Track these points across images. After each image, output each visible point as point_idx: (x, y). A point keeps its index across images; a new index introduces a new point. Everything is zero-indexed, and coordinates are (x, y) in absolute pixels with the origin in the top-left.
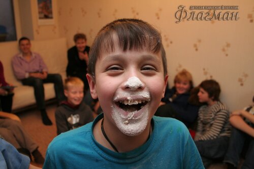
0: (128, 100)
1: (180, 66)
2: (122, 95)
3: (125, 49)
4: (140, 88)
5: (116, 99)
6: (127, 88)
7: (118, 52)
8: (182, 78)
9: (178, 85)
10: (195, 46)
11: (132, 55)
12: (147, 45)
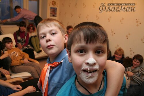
0: (88, 70)
1: (118, 46)
2: (85, 67)
3: (87, 43)
4: (95, 64)
5: (82, 69)
6: (88, 64)
7: (83, 44)
8: (119, 52)
9: (116, 56)
10: (127, 36)
11: (91, 46)
12: (99, 41)
